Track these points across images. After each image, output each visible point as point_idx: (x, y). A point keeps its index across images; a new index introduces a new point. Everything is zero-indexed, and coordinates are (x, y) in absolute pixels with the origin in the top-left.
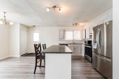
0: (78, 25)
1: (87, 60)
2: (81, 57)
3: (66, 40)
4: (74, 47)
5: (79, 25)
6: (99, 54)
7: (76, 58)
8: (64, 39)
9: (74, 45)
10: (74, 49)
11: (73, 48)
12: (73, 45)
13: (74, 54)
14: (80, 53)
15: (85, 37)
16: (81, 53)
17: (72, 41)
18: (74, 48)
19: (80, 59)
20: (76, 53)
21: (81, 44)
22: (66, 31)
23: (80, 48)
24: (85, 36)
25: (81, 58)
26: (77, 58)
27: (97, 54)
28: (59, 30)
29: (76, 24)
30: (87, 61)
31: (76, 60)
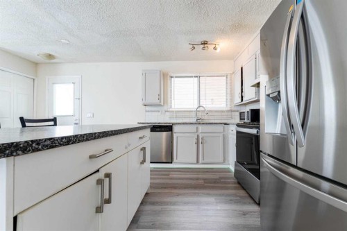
0: (211, 47)
1: (244, 189)
2: (222, 175)
3: (173, 112)
4: (198, 136)
5: (215, 49)
6: (296, 167)
7: (202, 182)
8: (165, 108)
9: (197, 128)
10: (197, 143)
11: (195, 141)
12: (193, 128)
13: (198, 162)
14: (221, 160)
15: (242, 97)
16: (224, 160)
17: (194, 114)
18: (198, 139)
19: (215, 182)
20: (205, 161)
21: (225, 124)
22: (171, 77)
23: (221, 139)
24: (242, 92)
25: (221, 178)
26: (204, 179)
27: (284, 166)
28: (145, 74)
29: (202, 44)
30: (242, 193)
31: (197, 191)
